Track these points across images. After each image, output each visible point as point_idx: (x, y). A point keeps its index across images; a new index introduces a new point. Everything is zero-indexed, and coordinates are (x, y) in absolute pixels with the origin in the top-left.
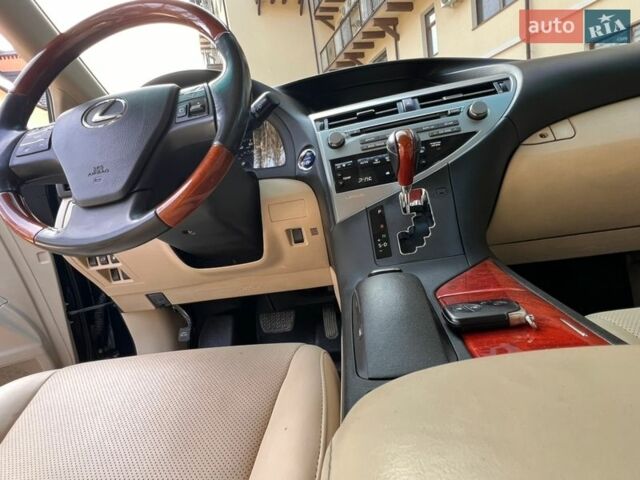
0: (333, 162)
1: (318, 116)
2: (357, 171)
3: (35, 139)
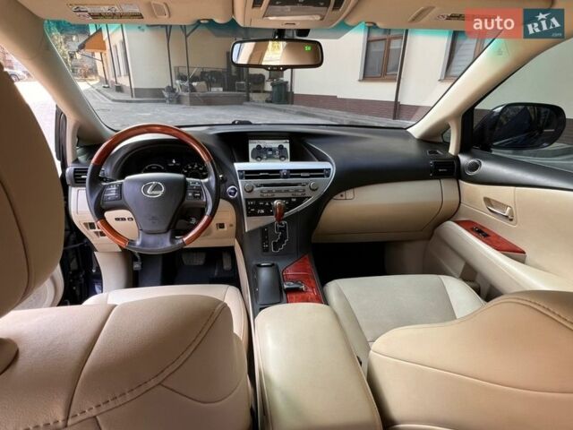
0: (247, 200)
1: (239, 166)
2: (258, 206)
3: (112, 192)
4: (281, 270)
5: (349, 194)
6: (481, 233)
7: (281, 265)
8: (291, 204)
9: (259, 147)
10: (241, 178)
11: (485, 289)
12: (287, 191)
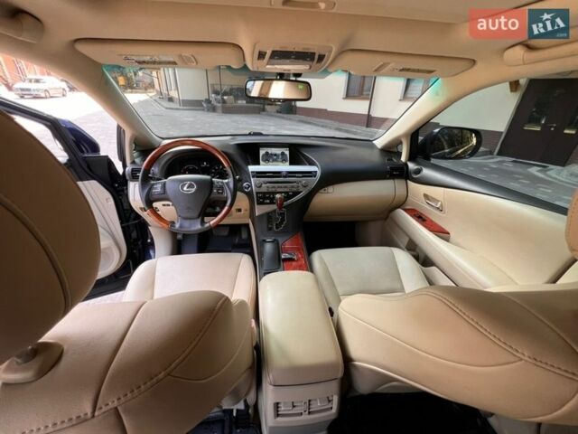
0: (257, 193)
1: (252, 168)
2: (264, 198)
3: (158, 188)
4: (280, 243)
5: (330, 189)
6: (420, 218)
7: (281, 240)
8: (288, 197)
9: (267, 153)
10: (253, 177)
11: (422, 257)
12: (286, 187)
